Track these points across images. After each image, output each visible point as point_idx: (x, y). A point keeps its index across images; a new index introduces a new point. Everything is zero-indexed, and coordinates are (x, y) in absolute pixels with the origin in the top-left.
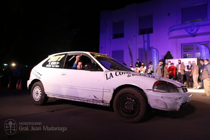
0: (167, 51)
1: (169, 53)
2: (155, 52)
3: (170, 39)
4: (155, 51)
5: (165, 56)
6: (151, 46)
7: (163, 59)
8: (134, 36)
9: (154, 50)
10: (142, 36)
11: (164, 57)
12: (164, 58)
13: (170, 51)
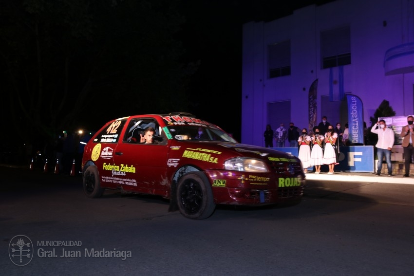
0: (382, 101)
1: (385, 104)
2: (354, 103)
3: (387, 74)
4: (356, 101)
5: (377, 110)
6: (346, 90)
7: (373, 116)
8: (312, 72)
9: (353, 99)
10: (328, 70)
11: (374, 113)
12: (375, 115)
13: (387, 100)
